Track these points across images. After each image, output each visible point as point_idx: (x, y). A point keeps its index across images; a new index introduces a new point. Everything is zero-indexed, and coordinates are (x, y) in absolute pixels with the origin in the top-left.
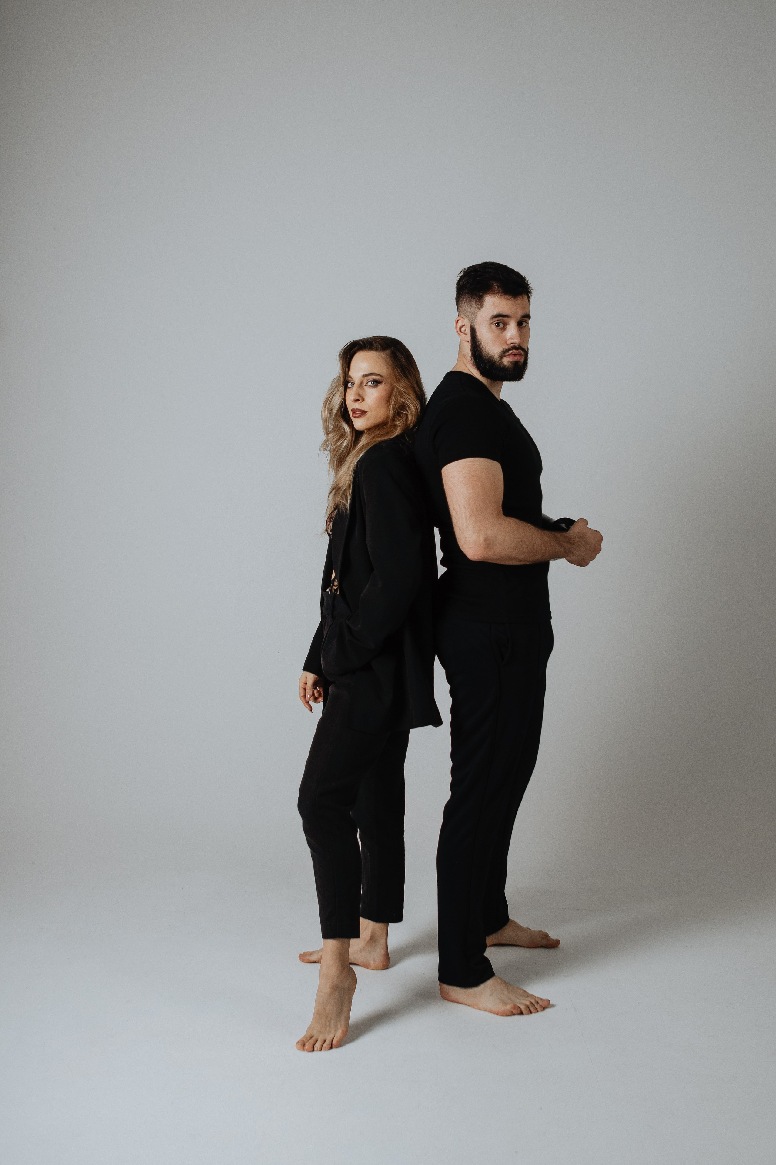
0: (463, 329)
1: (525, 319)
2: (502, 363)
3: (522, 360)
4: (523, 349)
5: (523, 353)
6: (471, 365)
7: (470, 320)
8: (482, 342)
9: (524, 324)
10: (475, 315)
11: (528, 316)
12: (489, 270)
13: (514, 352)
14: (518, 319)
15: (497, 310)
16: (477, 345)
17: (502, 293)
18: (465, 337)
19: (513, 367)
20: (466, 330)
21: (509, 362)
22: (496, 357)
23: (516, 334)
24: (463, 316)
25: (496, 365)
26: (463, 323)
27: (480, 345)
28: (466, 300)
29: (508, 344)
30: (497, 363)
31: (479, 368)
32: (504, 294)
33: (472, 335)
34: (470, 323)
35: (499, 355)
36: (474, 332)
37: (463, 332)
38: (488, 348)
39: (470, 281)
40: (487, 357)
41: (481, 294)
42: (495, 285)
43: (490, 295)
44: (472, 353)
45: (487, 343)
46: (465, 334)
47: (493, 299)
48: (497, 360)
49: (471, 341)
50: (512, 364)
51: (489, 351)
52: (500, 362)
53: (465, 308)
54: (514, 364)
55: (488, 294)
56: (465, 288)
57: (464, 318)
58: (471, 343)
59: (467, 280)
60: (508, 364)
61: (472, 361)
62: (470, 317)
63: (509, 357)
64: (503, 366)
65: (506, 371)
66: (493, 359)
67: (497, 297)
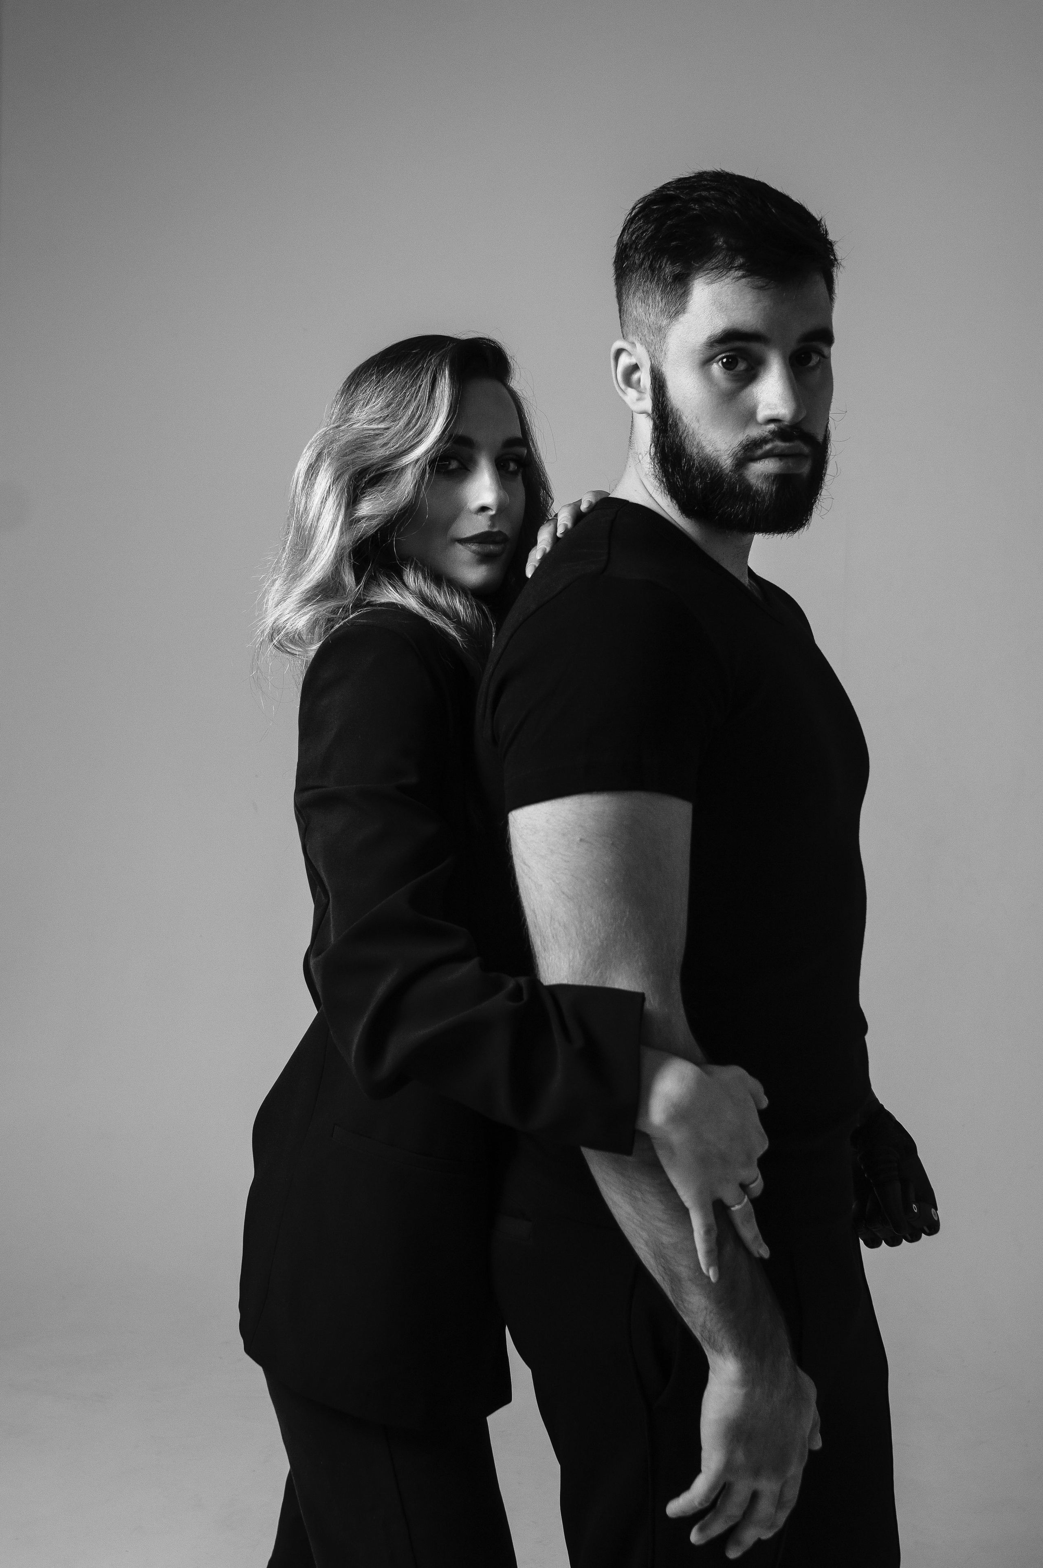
0: (635, 377)
1: (814, 343)
2: (742, 480)
3: (805, 469)
4: (808, 438)
5: (806, 450)
6: (652, 479)
7: (651, 350)
8: (684, 418)
9: (815, 359)
10: (660, 332)
11: (826, 336)
12: (704, 193)
13: (777, 446)
14: (793, 345)
15: (726, 320)
16: (670, 425)
17: (742, 269)
18: (639, 400)
19: (775, 491)
20: (639, 380)
21: (765, 475)
22: (726, 462)
23: (788, 395)
24: (631, 338)
25: (725, 485)
26: (633, 361)
27: (676, 425)
28: (637, 289)
29: (761, 424)
30: (730, 480)
31: (673, 491)
32: (747, 271)
33: (654, 395)
34: (648, 358)
35: (734, 457)
36: (659, 386)
37: (635, 385)
38: (700, 435)
39: (647, 230)
40: (697, 460)
41: (678, 269)
42: (720, 242)
43: (707, 272)
44: (656, 447)
45: (698, 421)
46: (640, 392)
47: (716, 286)
48: (730, 471)
49: (653, 410)
50: (774, 480)
51: (704, 444)
52: (737, 476)
53: (635, 312)
54: (781, 479)
55: (698, 269)
56: (634, 252)
57: (636, 343)
58: (653, 419)
59: (640, 228)
60: (762, 483)
61: (656, 471)
62: (650, 341)
63: (766, 462)
64: (749, 487)
65: (758, 502)
66: (716, 468)
67: (728, 280)
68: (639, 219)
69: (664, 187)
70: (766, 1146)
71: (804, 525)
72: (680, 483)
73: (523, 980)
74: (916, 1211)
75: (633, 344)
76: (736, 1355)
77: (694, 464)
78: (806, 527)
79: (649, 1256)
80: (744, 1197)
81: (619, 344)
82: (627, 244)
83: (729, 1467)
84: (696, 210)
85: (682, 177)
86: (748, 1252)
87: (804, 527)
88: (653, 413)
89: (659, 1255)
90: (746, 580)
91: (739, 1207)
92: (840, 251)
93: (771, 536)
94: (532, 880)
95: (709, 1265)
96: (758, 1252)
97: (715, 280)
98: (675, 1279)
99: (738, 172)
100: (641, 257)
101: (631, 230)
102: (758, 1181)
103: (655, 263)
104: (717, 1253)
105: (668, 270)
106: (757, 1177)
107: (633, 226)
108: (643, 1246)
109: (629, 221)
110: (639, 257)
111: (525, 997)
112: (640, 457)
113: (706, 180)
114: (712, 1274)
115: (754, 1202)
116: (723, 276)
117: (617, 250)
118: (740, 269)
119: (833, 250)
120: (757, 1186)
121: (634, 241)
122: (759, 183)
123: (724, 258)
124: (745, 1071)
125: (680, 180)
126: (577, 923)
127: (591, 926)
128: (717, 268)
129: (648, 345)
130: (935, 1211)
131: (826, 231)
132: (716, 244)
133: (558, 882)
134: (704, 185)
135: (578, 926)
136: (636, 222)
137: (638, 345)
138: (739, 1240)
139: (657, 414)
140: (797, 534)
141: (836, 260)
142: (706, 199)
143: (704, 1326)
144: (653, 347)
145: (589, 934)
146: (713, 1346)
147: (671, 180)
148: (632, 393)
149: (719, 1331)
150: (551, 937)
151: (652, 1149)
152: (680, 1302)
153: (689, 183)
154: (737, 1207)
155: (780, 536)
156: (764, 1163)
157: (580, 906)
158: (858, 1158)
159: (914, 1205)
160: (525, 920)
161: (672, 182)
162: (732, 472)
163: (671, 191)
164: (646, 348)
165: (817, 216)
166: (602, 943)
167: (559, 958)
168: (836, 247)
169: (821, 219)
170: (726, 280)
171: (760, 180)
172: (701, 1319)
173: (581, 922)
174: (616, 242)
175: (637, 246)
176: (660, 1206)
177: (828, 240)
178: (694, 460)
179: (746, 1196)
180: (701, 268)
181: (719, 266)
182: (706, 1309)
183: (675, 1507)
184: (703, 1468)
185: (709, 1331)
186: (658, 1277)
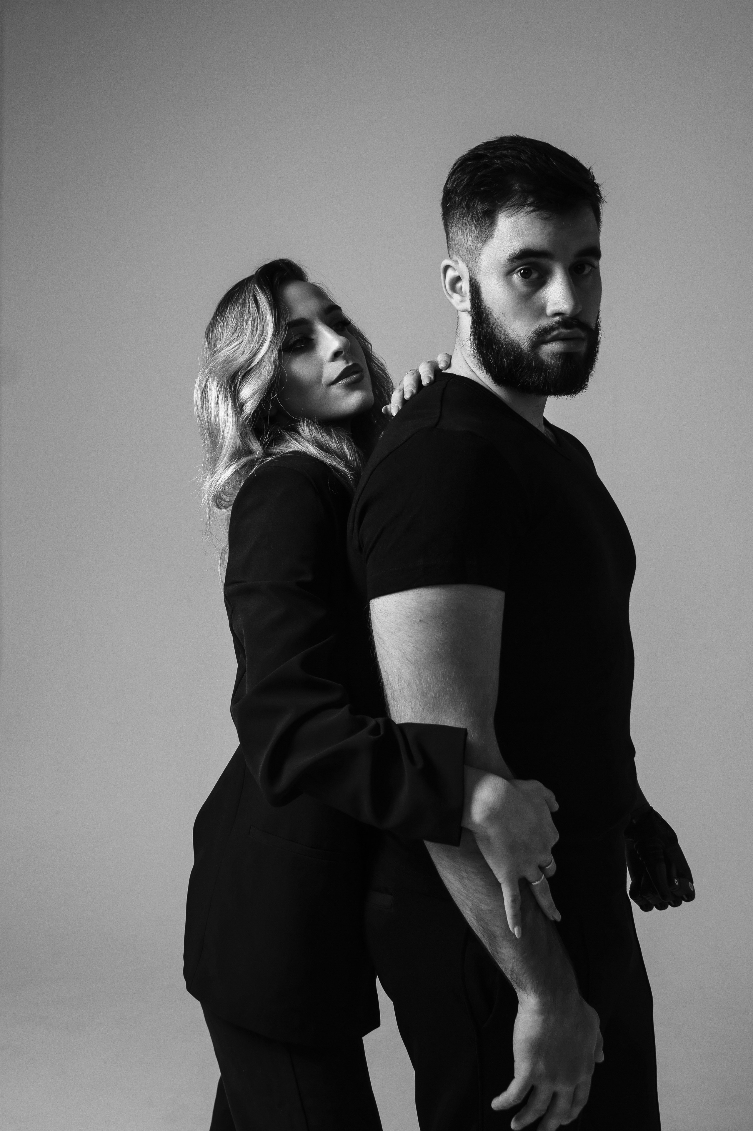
0: (459, 285)
1: (587, 258)
2: (537, 357)
3: (583, 348)
4: (584, 326)
5: (583, 334)
6: (472, 358)
7: (469, 266)
8: (494, 314)
9: (588, 269)
10: (475, 252)
11: (595, 252)
12: (505, 152)
13: (561, 333)
14: (573, 259)
15: (522, 242)
16: (484, 319)
17: (532, 205)
18: (461, 301)
19: (561, 365)
20: (461, 288)
21: (553, 353)
22: (525, 345)
23: (568, 295)
24: (455, 257)
25: (525, 361)
26: (457, 274)
27: (488, 319)
28: (458, 221)
29: (549, 317)
30: (528, 358)
31: (488, 366)
32: (536, 207)
33: (472, 298)
34: (468, 271)
35: (531, 341)
36: (475, 291)
37: (459, 292)
38: (506, 326)
39: (463, 180)
40: (504, 344)
41: (486, 206)
42: (517, 187)
43: (507, 208)
44: (474, 335)
45: (504, 316)
46: (462, 296)
47: (514, 218)
48: (528, 351)
49: (472, 309)
50: (559, 357)
51: (509, 332)
52: (533, 354)
53: (457, 239)
54: (565, 357)
55: (502, 206)
56: (455, 195)
57: (459, 261)
58: (472, 315)
59: (459, 178)
60: (551, 359)
61: (475, 352)
62: (469, 259)
63: (554, 344)
64: (542, 362)
65: (549, 373)
66: (518, 349)
67: (522, 214)
68: (458, 172)
69: (476, 149)
70: (557, 839)
71: (583, 389)
72: (492, 361)
73: (380, 720)
74: (677, 884)
75: (457, 262)
76: (535, 992)
77: (502, 346)
78: (584, 390)
79: (473, 919)
80: (542, 876)
81: (446, 262)
82: (450, 190)
83: (533, 1074)
84: (497, 164)
85: (489, 141)
86: (546, 917)
87: (583, 390)
88: (471, 310)
89: (479, 919)
90: (543, 429)
91: (538, 883)
92: (604, 191)
93: (559, 397)
94: (385, 650)
95: (514, 926)
96: (553, 917)
97: (513, 214)
98: (492, 937)
99: (528, 136)
100: (460, 198)
101: (452, 180)
102: (552, 864)
103: (470, 203)
104: (521, 917)
105: (480, 207)
106: (551, 861)
107: (454, 177)
108: (468, 912)
109: (451, 173)
110: (458, 199)
111: (382, 732)
112: (464, 343)
113: (506, 143)
114: (516, 931)
115: (550, 880)
116: (518, 211)
117: (444, 195)
118: (531, 206)
119: (599, 190)
120: (552, 868)
121: (455, 188)
122: (544, 143)
123: (519, 198)
124: (542, 785)
125: (487, 143)
126: (417, 681)
127: (428, 683)
128: (514, 205)
129: (467, 262)
130: (691, 884)
131: (594, 177)
132: (514, 188)
133: (403, 652)
134: (504, 146)
135: (418, 683)
136: (456, 174)
137: (461, 263)
138: (538, 907)
139: (474, 312)
140: (577, 396)
141: (601, 197)
142: (506, 156)
143: (512, 971)
144: (470, 263)
145: (426, 689)
146: (520, 986)
147: (480, 143)
148: (456, 297)
149: (524, 974)
150: (398, 691)
151: (474, 841)
152: (495, 953)
153: (493, 145)
154: (537, 883)
155: (565, 397)
156: (556, 851)
157: (419, 669)
158: (634, 846)
159: (676, 880)
160: (381, 677)
161: (481, 145)
162: (529, 351)
163: (481, 151)
164: (466, 264)
165: (587, 167)
166: (436, 695)
167: (405, 707)
168: (601, 188)
169: (590, 169)
170: (521, 214)
171: (545, 142)
172: (511, 965)
173: (421, 680)
174: (442, 189)
175: (457, 191)
176: (481, 883)
177: (595, 183)
178: (502, 344)
179: (543, 875)
180: (503, 206)
181: (516, 204)
182: (514, 958)
183: (498, 1103)
184: (516, 1075)
185: (516, 974)
186: (479, 934)
